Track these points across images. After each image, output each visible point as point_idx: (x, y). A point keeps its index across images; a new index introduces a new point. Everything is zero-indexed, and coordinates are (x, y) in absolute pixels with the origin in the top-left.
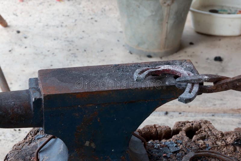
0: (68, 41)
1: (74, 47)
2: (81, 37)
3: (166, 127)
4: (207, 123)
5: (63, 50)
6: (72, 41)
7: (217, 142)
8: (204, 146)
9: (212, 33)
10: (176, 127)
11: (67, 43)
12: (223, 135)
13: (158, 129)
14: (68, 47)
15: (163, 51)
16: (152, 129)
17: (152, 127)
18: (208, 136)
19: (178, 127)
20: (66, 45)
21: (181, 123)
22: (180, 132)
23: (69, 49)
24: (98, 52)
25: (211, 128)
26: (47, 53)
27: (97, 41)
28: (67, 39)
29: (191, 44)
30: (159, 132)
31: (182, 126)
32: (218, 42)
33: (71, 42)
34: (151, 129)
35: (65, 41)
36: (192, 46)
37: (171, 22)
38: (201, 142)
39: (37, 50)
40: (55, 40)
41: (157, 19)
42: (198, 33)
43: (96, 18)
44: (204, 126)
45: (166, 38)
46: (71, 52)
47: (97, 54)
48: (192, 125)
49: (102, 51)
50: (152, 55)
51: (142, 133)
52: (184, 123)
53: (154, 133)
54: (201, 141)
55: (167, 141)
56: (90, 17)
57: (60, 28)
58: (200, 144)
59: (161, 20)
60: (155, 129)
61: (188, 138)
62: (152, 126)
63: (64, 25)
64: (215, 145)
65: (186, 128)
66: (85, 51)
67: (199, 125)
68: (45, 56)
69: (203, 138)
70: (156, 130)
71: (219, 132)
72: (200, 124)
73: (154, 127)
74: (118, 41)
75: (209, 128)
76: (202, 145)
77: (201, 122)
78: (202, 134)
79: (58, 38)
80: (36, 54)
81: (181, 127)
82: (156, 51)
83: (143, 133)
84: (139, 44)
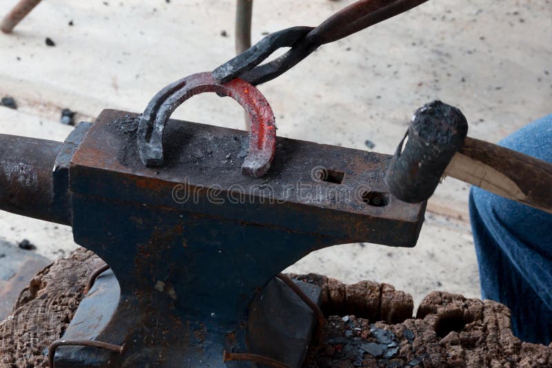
0: (439, 53)
1: (444, 68)
3: (404, 296)
4: (500, 312)
5: (419, 69)
6: (447, 55)
7: (494, 361)
8: (458, 360)
10: (425, 302)
13: (383, 295)
14: (433, 66)
16: (371, 292)
17: (375, 288)
18: (483, 341)
19: (431, 303)
20: (430, 60)
21: (443, 296)
22: (428, 316)
24: (489, 89)
25: (502, 324)
26: (385, 70)
27: (501, 64)
28: (440, 49)
30: (384, 302)
31: (441, 303)
34: (369, 292)
35: (433, 51)
38: (456, 350)
39: (367, 59)
40: (414, 44)
44: (489, 317)
48: (466, 306)
49: (498, 88)
51: (345, 295)
52: (450, 299)
53: (372, 302)
54: (459, 348)
55: (384, 327)
60: (378, 294)
61: (434, 332)
62: (375, 285)
65: (446, 310)
66: (463, 80)
67: (481, 311)
70: (381, 296)
71: (512, 339)
73: (377, 288)
75: (497, 324)
76: (454, 358)
77: (487, 307)
78: (474, 332)
79: (421, 43)
80: (361, 67)
81: (437, 305)
83: (348, 295)
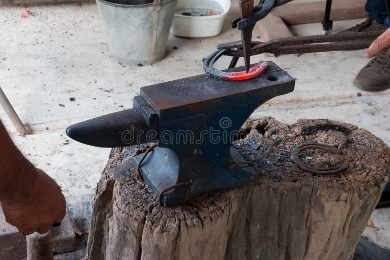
0: (51, 58)
1: (60, 64)
2: (64, 53)
4: (271, 119)
5: (50, 68)
7: (288, 135)
8: (278, 139)
9: (191, 35)
11: (51, 60)
12: (289, 127)
14: (54, 64)
15: (152, 58)
18: (278, 130)
20: (50, 62)
22: (251, 131)
23: (56, 66)
24: (87, 66)
25: (276, 122)
26: (34, 73)
27: (82, 54)
28: (49, 56)
29: (175, 48)
31: (251, 125)
32: (199, 44)
33: (55, 59)
36: (177, 50)
37: (160, 28)
38: (274, 137)
39: (22, 71)
40: (36, 58)
41: (147, 27)
42: (178, 37)
43: (71, 32)
44: (270, 122)
45: (156, 45)
46: (59, 69)
47: (87, 68)
48: (259, 122)
50: (142, 63)
54: (274, 135)
55: (244, 140)
56: (64, 31)
57: (37, 47)
58: (274, 138)
59: (151, 27)
61: (261, 134)
63: (40, 42)
64: (287, 138)
65: (255, 126)
66: (73, 66)
68: (34, 76)
69: (274, 133)
71: (285, 125)
72: (265, 120)
74: (103, 53)
75: (274, 123)
76: (276, 139)
78: (271, 129)
79: (39, 57)
80: (23, 75)
82: (146, 59)
84: (129, 54)
